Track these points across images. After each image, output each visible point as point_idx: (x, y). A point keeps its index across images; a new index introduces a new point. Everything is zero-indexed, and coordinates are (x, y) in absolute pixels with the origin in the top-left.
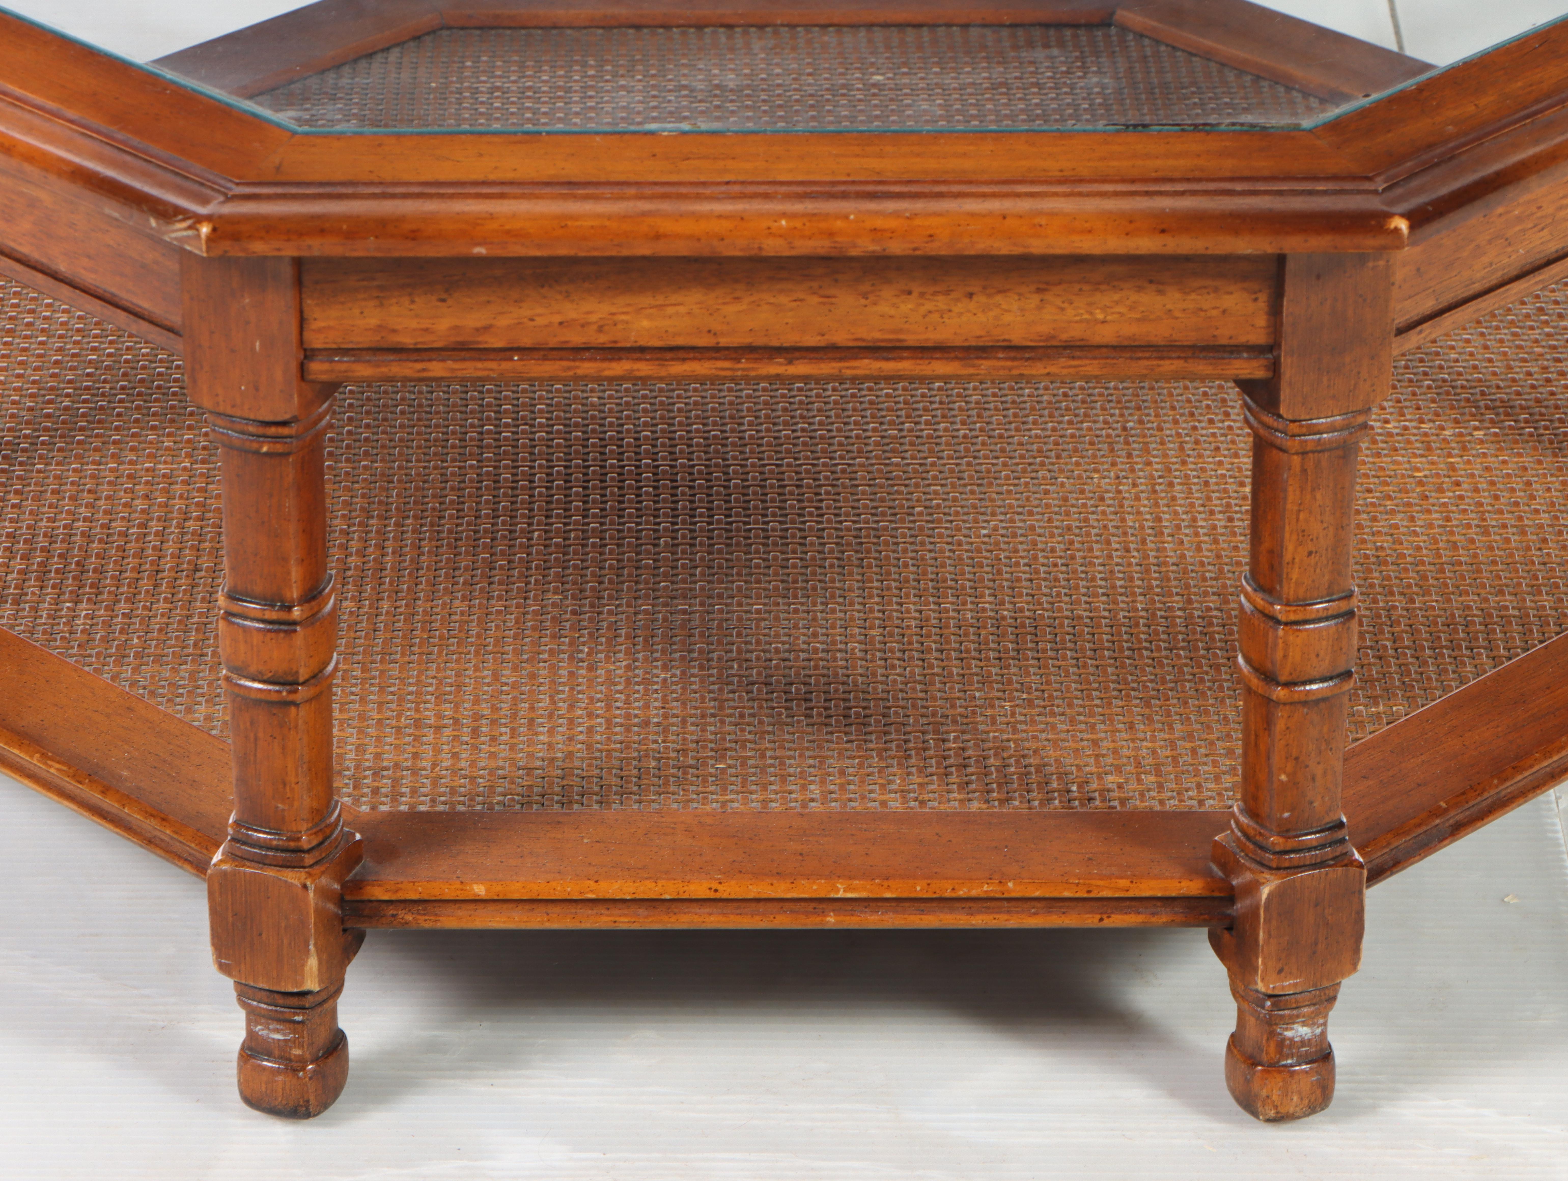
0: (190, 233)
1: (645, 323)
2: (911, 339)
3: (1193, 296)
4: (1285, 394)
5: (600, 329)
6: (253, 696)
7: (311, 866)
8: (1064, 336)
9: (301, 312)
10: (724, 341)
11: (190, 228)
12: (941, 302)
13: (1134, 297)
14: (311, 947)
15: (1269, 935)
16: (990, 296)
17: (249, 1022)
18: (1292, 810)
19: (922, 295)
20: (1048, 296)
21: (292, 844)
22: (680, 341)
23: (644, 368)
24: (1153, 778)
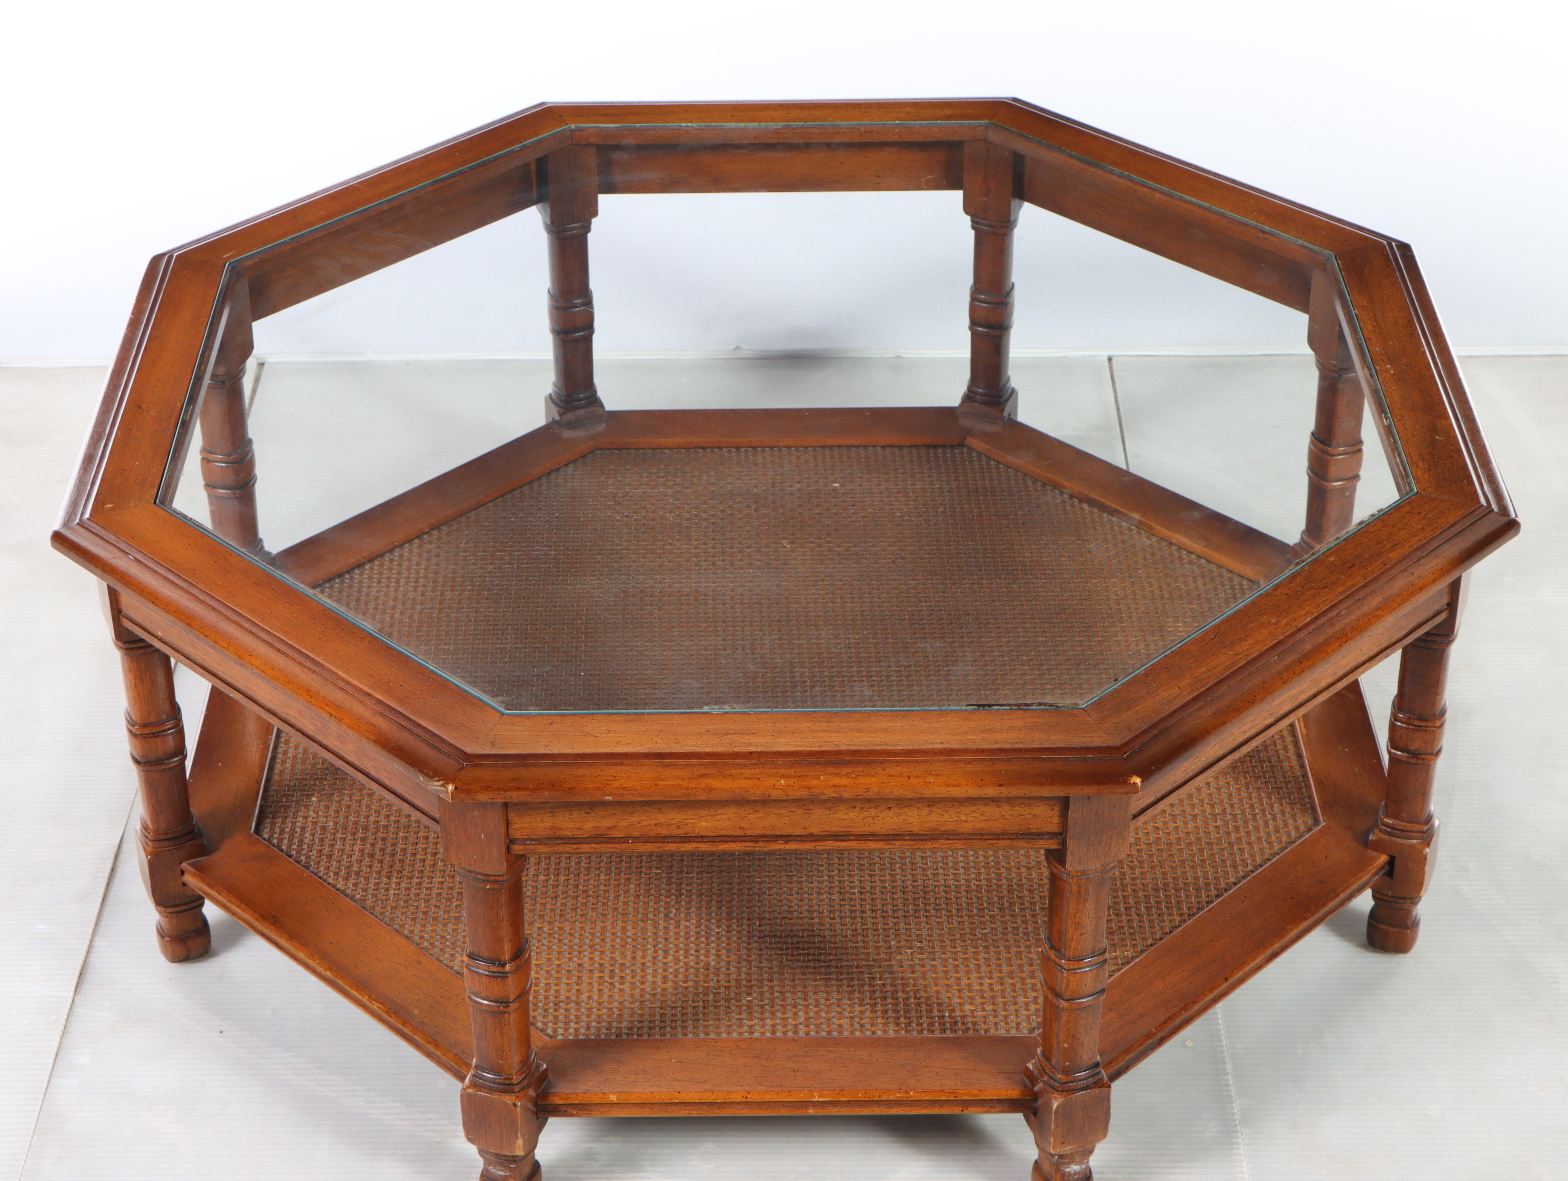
0: (442, 789)
1: (704, 824)
2: (856, 831)
3: (1017, 808)
4: (1069, 858)
5: (678, 827)
6: (484, 1008)
7: (518, 1092)
8: (943, 829)
9: (507, 820)
10: (748, 833)
11: (442, 786)
12: (873, 812)
13: (983, 808)
14: (519, 1135)
15: (1057, 1126)
16: (900, 808)
17: (485, 1163)
18: (1070, 1061)
19: (862, 808)
20: (934, 809)
21: (507, 1082)
22: (724, 833)
23: (704, 847)
24: (991, 1007)
